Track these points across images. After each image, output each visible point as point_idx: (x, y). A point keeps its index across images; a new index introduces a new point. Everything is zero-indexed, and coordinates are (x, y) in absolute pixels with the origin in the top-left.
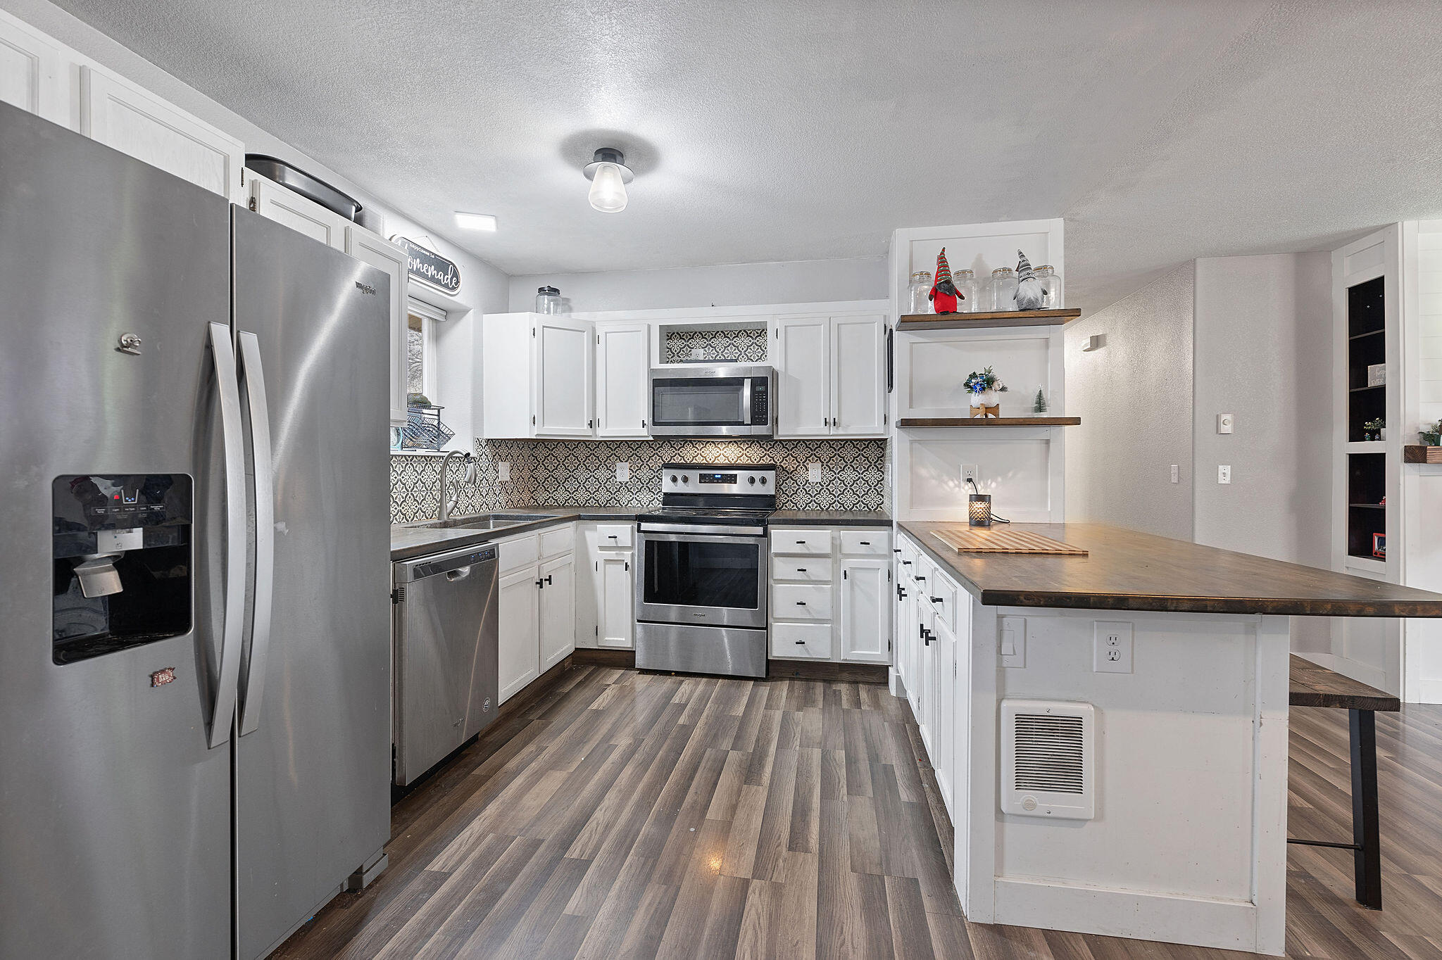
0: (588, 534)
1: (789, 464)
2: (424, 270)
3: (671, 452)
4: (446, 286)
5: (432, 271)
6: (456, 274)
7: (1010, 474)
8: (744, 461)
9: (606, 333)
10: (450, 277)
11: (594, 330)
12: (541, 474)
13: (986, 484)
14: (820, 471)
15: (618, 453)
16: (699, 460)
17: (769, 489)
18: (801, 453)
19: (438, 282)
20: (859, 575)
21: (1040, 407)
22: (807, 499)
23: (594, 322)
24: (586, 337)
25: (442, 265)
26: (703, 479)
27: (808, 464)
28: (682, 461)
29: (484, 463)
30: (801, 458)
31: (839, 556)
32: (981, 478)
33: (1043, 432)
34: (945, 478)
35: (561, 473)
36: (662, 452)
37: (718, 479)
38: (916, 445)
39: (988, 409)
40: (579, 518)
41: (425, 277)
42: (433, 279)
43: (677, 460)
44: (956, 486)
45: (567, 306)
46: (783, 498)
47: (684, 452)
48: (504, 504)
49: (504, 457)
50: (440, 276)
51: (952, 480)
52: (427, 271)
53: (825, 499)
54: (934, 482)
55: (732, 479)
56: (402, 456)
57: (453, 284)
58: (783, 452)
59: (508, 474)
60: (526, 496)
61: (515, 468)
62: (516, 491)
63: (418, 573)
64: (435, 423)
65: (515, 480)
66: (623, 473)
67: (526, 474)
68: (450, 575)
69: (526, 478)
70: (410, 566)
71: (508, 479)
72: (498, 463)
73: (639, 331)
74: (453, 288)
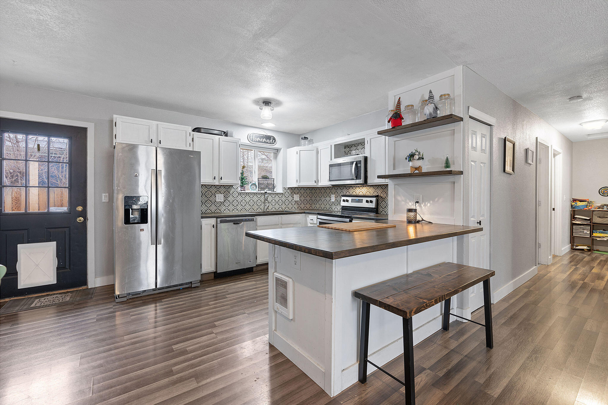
0: (308, 218)
1: (383, 195)
2: (261, 140)
3: (346, 191)
4: (270, 143)
5: (264, 140)
6: (274, 139)
7: (436, 200)
8: (368, 194)
9: (320, 150)
10: (272, 140)
11: (317, 149)
13: (425, 204)
15: (332, 191)
16: (354, 194)
17: (373, 205)
19: (267, 143)
21: (447, 165)
23: (318, 147)
24: (314, 152)
25: (268, 137)
26: (353, 201)
28: (349, 194)
29: (287, 195)
32: (423, 201)
33: (451, 178)
34: (408, 201)
35: (318, 198)
36: (343, 191)
37: (357, 201)
38: (396, 186)
39: (416, 169)
40: (304, 213)
41: (262, 142)
42: (265, 142)
43: (348, 194)
44: (412, 205)
45: (311, 142)
46: (381, 209)
47: (350, 190)
48: (296, 208)
49: (296, 193)
50: (268, 141)
51: (411, 202)
52: (262, 140)
54: (403, 203)
55: (361, 201)
56: (260, 193)
57: (273, 142)
59: (299, 198)
60: (308, 206)
61: (302, 197)
62: (302, 204)
63: (222, 222)
64: (273, 183)
65: (302, 200)
66: (333, 199)
67: (308, 198)
68: (234, 224)
69: (308, 200)
70: (219, 220)
71: (299, 200)
72: (293, 195)
73: (328, 148)
74: (273, 143)
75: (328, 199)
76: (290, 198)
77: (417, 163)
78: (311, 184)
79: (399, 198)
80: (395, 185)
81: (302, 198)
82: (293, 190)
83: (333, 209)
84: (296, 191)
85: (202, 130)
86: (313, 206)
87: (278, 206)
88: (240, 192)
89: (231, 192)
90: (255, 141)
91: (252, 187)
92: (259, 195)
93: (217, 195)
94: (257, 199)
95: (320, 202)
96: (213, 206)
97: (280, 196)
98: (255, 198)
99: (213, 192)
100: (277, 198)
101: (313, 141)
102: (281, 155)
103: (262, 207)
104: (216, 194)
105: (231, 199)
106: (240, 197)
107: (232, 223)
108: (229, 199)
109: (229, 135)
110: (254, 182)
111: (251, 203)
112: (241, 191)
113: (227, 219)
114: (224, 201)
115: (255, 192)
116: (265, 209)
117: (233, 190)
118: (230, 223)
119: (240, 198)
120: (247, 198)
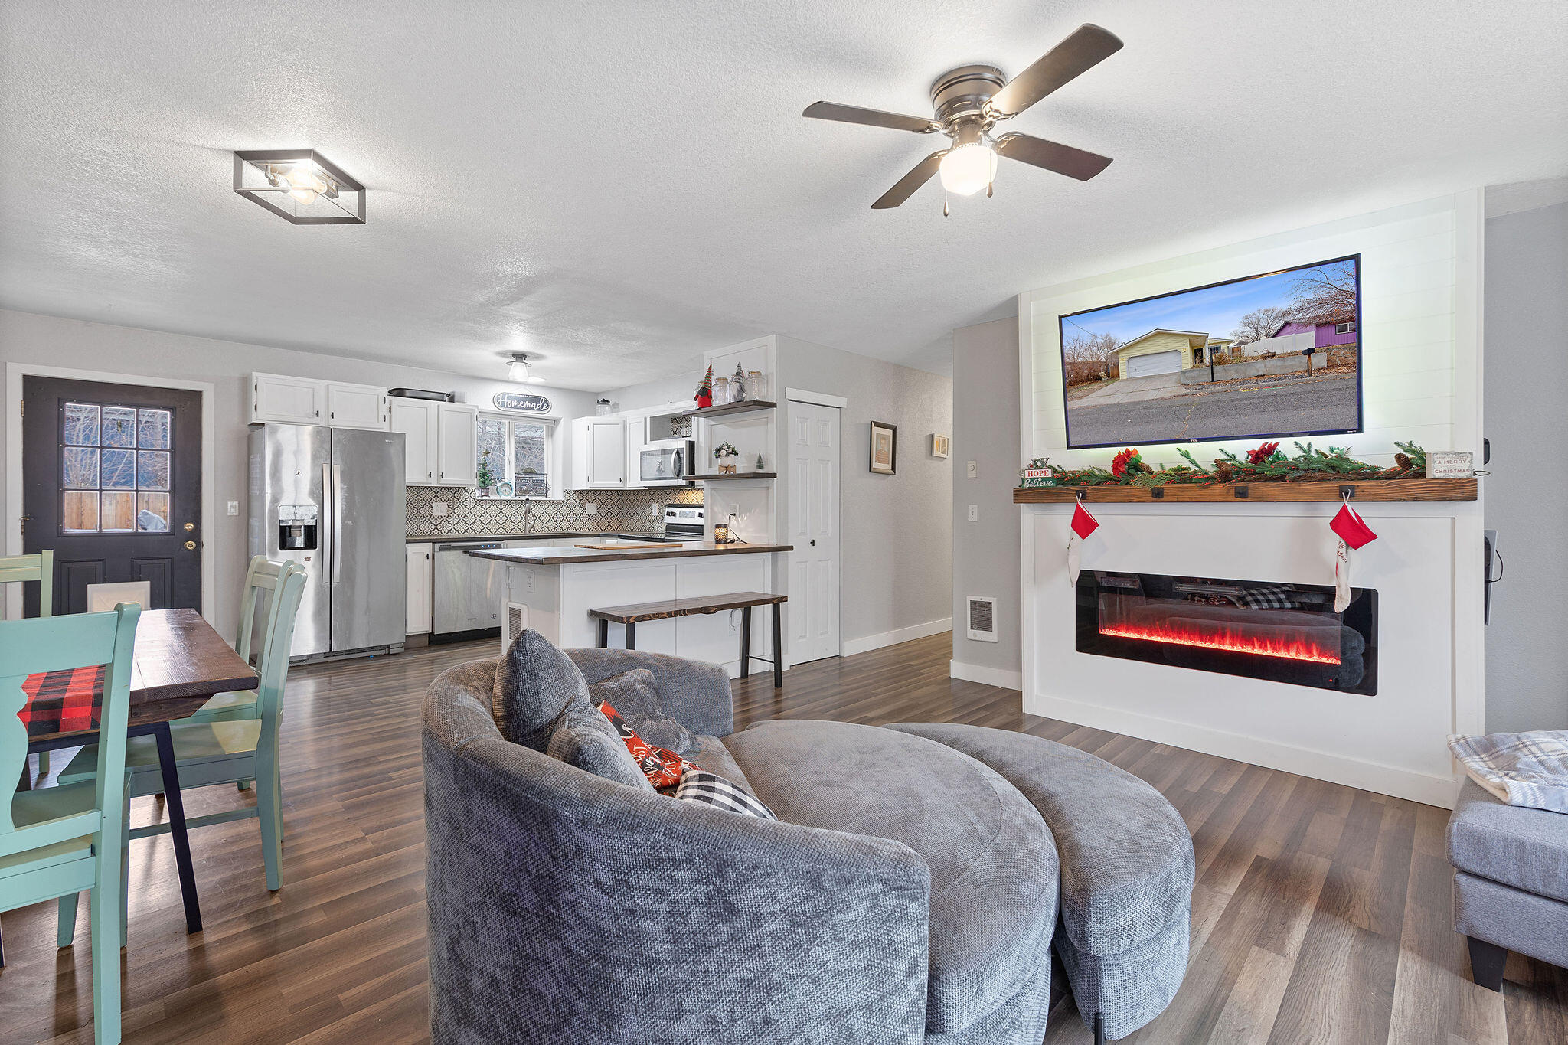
2: (520, 404)
3: (674, 496)
4: (539, 410)
5: (527, 404)
6: (546, 402)
7: (753, 511)
9: (629, 423)
10: (541, 404)
11: (625, 422)
12: (625, 510)
13: (742, 516)
19: (533, 409)
21: (760, 466)
23: (626, 418)
24: (620, 427)
25: (535, 400)
29: (572, 503)
32: (739, 514)
33: (765, 482)
35: (632, 510)
36: (670, 496)
38: (713, 492)
39: (727, 468)
41: (523, 408)
42: (527, 408)
43: (675, 502)
44: (728, 518)
45: (616, 408)
48: (591, 527)
49: (591, 500)
50: (534, 405)
52: (523, 405)
54: (720, 516)
56: (519, 500)
57: (544, 407)
59: (596, 510)
60: (615, 524)
61: (603, 507)
62: (603, 521)
63: (442, 549)
64: (545, 482)
65: (603, 513)
66: (655, 512)
67: (615, 510)
68: (466, 552)
69: (615, 514)
70: (437, 545)
71: (595, 513)
72: (585, 504)
73: (641, 422)
74: (544, 410)
75: (647, 511)
76: (578, 510)
77: (729, 461)
78: (614, 484)
79: (716, 509)
80: (711, 489)
81: (603, 510)
82: (585, 495)
83: (656, 528)
84: (591, 497)
85: (408, 393)
86: (625, 524)
87: (555, 525)
88: (480, 498)
89: (462, 499)
90: (507, 407)
91: (503, 489)
92: (516, 503)
93: (434, 504)
94: (512, 511)
95: (636, 518)
96: (427, 523)
97: (558, 506)
98: (509, 510)
99: (427, 499)
100: (551, 510)
101: (620, 407)
102: (560, 429)
103: (521, 526)
104: (432, 503)
105: (461, 510)
106: (478, 507)
107: (462, 551)
108: (457, 511)
109: (456, 399)
110: (506, 481)
111: (501, 519)
112: (482, 496)
113: (453, 544)
114: (449, 514)
115: (509, 498)
116: (527, 529)
117: (464, 495)
118: (458, 552)
119: (478, 510)
120: (493, 510)
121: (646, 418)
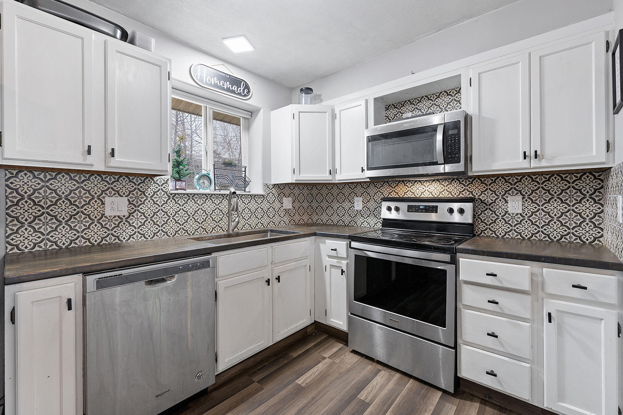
0: (322, 245)
1: (488, 197)
2: (221, 84)
3: (389, 189)
4: (240, 94)
5: (227, 85)
6: (247, 87)
8: (445, 195)
9: (340, 111)
10: (242, 89)
11: (333, 110)
12: (315, 204)
14: (521, 203)
15: (356, 190)
16: (409, 195)
17: (468, 218)
18: (500, 187)
19: (233, 92)
20: (568, 320)
22: (506, 228)
23: (334, 106)
24: (328, 116)
25: (236, 82)
26: (410, 209)
27: (507, 197)
28: (397, 196)
29: (271, 198)
30: (500, 191)
31: (541, 294)
35: (324, 204)
36: (383, 190)
37: (422, 209)
40: (315, 234)
41: (223, 89)
42: (228, 90)
43: (393, 195)
45: (318, 99)
46: (482, 226)
47: (398, 189)
48: (287, 222)
49: (287, 194)
50: (235, 88)
52: (223, 85)
53: (527, 230)
55: (434, 210)
56: (220, 195)
57: (245, 93)
58: (482, 187)
59: (291, 205)
60: (305, 218)
61: (297, 201)
62: (297, 215)
63: (100, 285)
64: (243, 175)
65: (297, 208)
66: (358, 204)
67: (306, 204)
68: (151, 283)
69: (306, 207)
70: (91, 279)
71: (291, 207)
72: (282, 198)
73: (361, 105)
74: (245, 96)
75: (347, 205)
76: (277, 205)
78: (322, 176)
81: (297, 205)
82: (282, 190)
83: (359, 223)
84: (287, 191)
86: (315, 218)
87: (256, 221)
88: (172, 192)
89: (149, 192)
90: (206, 83)
91: (201, 181)
92: (217, 198)
93: (107, 200)
94: (213, 207)
95: (330, 211)
96: (96, 228)
97: (259, 201)
98: (209, 206)
99: (96, 191)
100: (253, 205)
101: (322, 97)
102: (258, 122)
103: (224, 223)
104: (104, 197)
105: (148, 208)
106: (171, 203)
107: (143, 283)
108: (143, 208)
109: (137, 41)
110: (204, 172)
111: (200, 216)
112: (177, 189)
113: (124, 272)
114: (130, 214)
115: (207, 191)
116: (231, 228)
117: (153, 187)
118: (136, 284)
119: (171, 207)
120: (191, 207)
121: (367, 101)
